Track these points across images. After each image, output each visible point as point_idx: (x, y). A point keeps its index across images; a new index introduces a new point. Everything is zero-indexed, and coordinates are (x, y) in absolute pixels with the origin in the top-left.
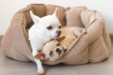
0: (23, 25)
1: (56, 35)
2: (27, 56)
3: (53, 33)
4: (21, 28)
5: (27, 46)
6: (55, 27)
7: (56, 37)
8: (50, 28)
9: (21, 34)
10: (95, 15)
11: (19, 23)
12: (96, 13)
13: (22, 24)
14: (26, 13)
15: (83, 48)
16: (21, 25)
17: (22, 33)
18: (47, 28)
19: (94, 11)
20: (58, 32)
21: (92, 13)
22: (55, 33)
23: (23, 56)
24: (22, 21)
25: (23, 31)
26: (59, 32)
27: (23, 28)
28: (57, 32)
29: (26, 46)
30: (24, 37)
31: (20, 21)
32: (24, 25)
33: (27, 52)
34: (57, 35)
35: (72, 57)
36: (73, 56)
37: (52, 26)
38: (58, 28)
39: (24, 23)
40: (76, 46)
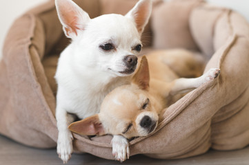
0: (34, 50)
1: (123, 67)
2: (46, 132)
3: (115, 62)
4: (28, 58)
5: (46, 105)
6: (123, 47)
7: (121, 72)
8: (108, 47)
9: (29, 74)
10: (229, 21)
11: (23, 43)
12: (233, 17)
13: (30, 47)
14: (46, 17)
15: (202, 120)
16: (27, 51)
17: (31, 70)
18: (101, 47)
19: (224, 10)
20: (129, 59)
21: (219, 17)
22: (121, 61)
23: (34, 134)
24: (32, 39)
25: (34, 66)
26: (131, 60)
27: (33, 58)
28: (125, 58)
29: (43, 106)
30: (35, 82)
31: (25, 40)
32: (37, 48)
33: (45, 122)
34: (126, 67)
35: (169, 143)
36: (171, 140)
37: (115, 43)
38: (131, 49)
39: (36, 43)
40: (183, 114)
